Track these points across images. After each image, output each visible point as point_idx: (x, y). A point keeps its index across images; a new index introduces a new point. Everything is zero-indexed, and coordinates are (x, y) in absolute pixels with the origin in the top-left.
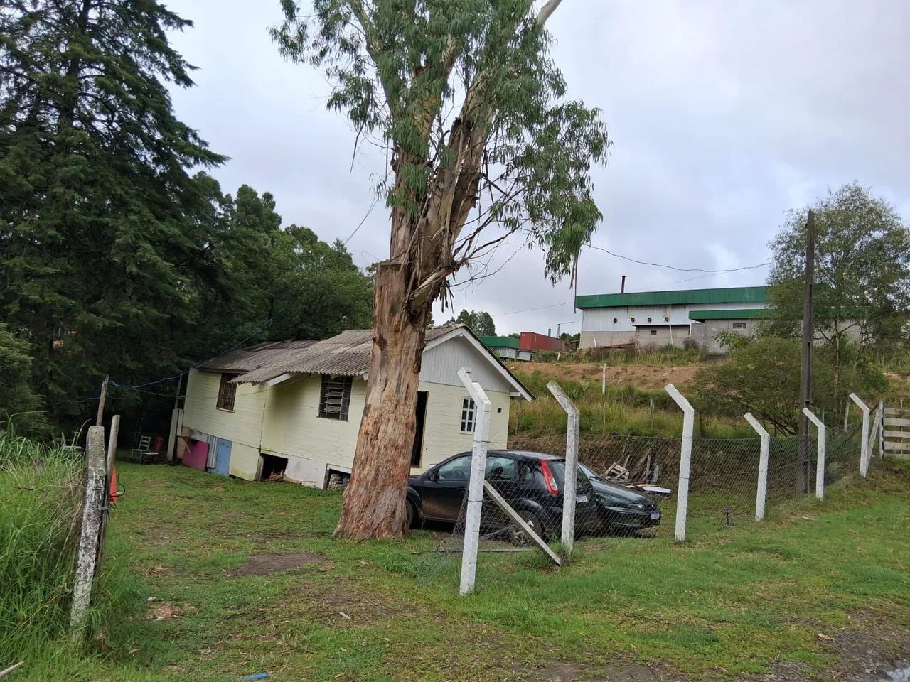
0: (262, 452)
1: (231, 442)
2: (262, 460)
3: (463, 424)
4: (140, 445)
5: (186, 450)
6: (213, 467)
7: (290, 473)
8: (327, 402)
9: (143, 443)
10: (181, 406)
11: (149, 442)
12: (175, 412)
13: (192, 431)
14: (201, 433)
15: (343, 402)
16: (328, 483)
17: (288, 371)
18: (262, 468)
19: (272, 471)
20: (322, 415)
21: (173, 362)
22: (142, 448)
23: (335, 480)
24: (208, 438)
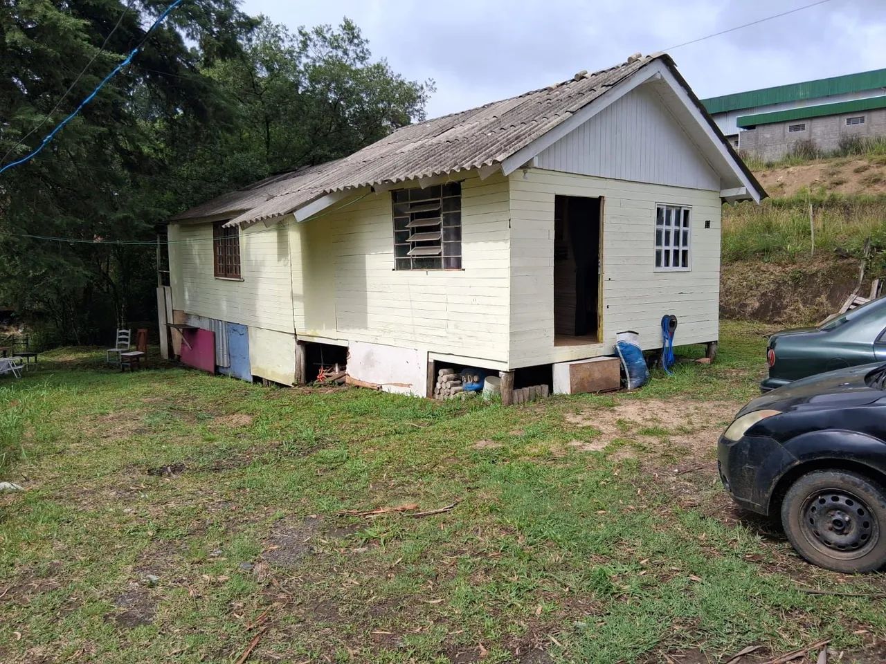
0: (299, 338)
1: (246, 327)
2: (301, 352)
3: (658, 254)
4: (117, 342)
5: (183, 343)
6: (226, 366)
7: (355, 370)
8: (410, 240)
9: (120, 340)
10: (166, 282)
11: (129, 337)
12: (160, 291)
13: (187, 316)
14: (200, 317)
15: (445, 235)
16: (435, 386)
17: (328, 190)
18: (302, 363)
19: (320, 367)
20: (402, 264)
21: (133, 212)
22: (120, 346)
23: (449, 379)
24: (210, 323)
